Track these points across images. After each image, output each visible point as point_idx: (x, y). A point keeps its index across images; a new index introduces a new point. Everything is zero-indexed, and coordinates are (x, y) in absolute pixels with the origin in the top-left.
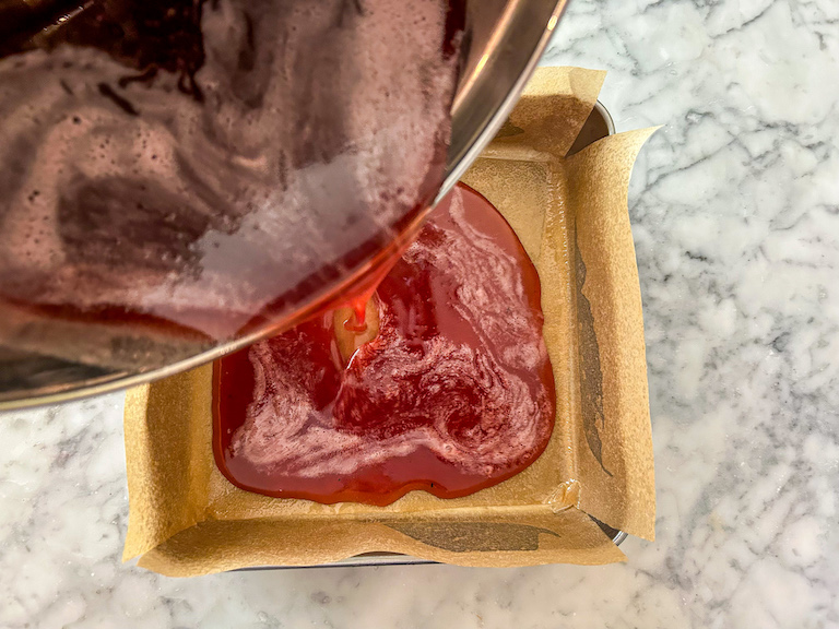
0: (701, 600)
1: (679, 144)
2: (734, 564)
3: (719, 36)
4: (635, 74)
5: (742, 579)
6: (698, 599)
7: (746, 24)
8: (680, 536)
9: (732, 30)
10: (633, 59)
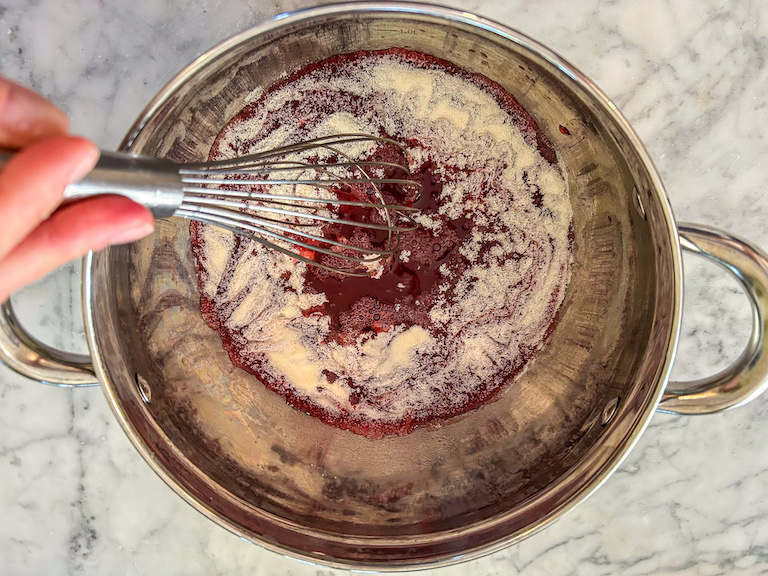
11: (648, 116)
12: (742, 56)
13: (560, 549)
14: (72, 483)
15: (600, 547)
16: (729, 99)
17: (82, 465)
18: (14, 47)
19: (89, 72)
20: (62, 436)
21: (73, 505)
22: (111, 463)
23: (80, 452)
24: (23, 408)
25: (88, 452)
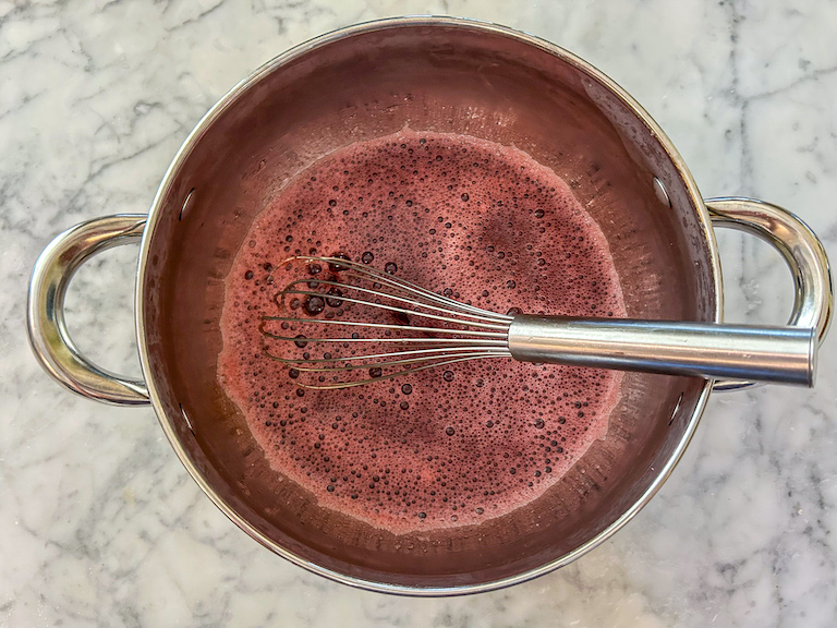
0: (107, 569)
1: (126, 135)
2: (144, 535)
3: (174, 29)
4: (87, 70)
5: (151, 550)
6: (104, 569)
7: (203, 15)
8: (92, 509)
9: (189, 21)
10: (88, 55)
11: (179, 477)
12: (98, 540)
13: (207, 7)
14: (744, 45)
15: (164, 12)
16: (104, 499)
17: (733, 65)
18: (796, 498)
19: (723, 479)
20: (754, 98)
21: (743, 18)
22: (702, 70)
23: (735, 81)
24: (796, 127)
25: (726, 83)
